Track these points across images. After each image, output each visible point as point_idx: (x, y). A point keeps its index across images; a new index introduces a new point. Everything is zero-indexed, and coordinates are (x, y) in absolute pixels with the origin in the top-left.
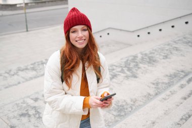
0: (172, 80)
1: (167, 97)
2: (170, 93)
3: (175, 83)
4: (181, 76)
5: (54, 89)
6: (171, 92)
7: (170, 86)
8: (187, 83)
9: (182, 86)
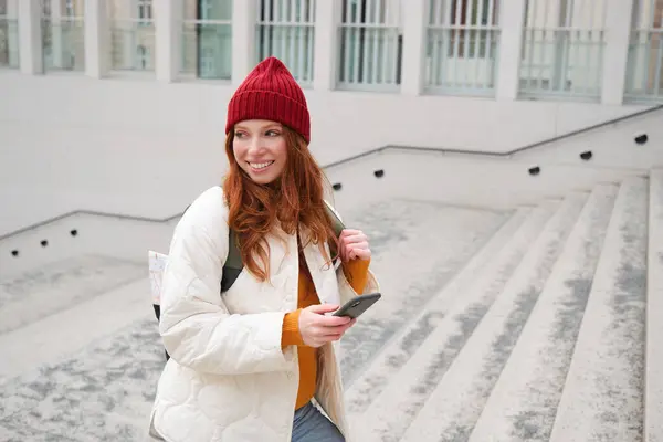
0: (354, 351)
1: (364, 398)
2: (367, 385)
3: (364, 358)
4: (377, 337)
5: (195, 298)
6: (368, 380)
7: (354, 366)
8: (403, 353)
9: (395, 362)
